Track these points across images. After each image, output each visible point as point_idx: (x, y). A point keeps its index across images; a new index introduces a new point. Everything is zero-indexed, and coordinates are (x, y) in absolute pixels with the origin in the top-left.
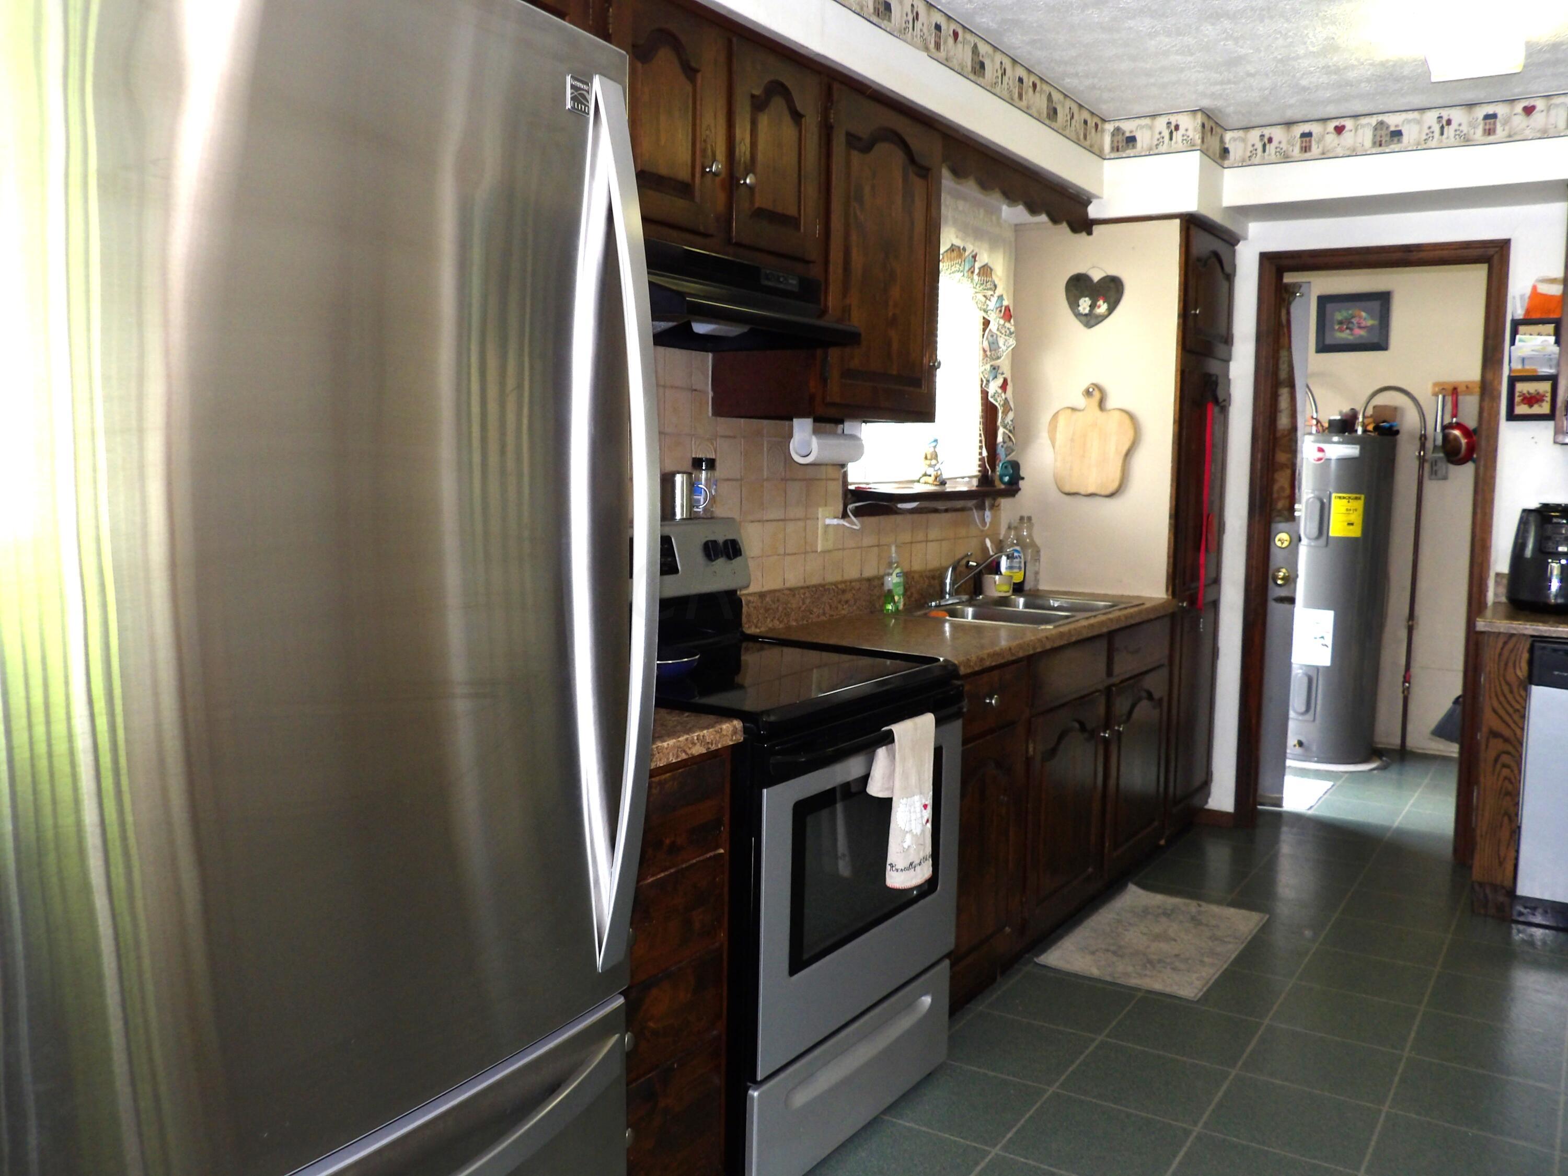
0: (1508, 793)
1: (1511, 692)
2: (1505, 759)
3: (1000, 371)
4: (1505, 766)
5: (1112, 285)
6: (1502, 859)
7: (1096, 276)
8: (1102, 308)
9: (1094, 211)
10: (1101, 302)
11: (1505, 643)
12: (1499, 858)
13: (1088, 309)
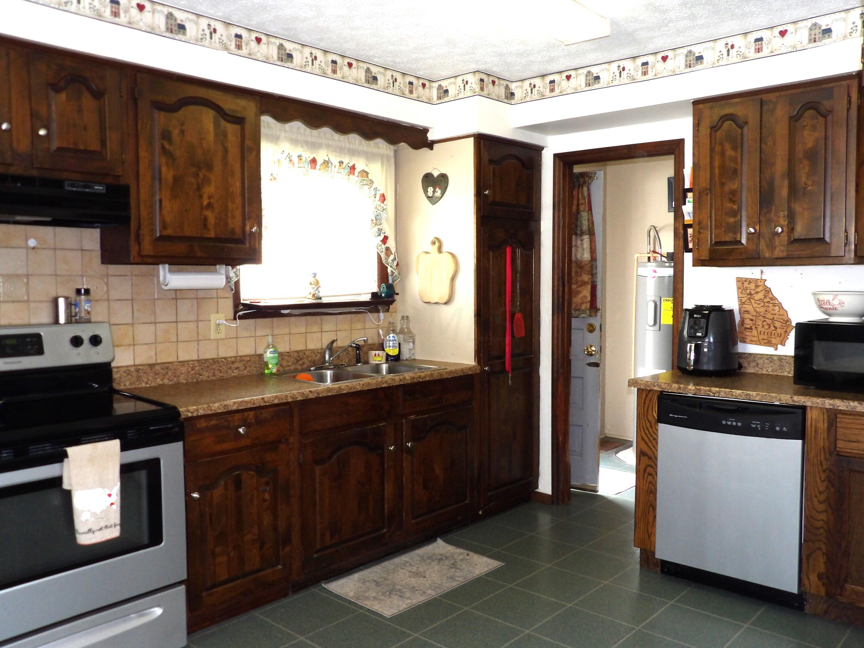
0: (652, 492)
1: (651, 427)
2: (649, 469)
3: (383, 231)
4: (649, 474)
5: (442, 179)
6: (650, 534)
7: (436, 174)
8: (438, 193)
9: (431, 136)
10: (437, 189)
11: (647, 396)
12: (648, 534)
13: (432, 193)
